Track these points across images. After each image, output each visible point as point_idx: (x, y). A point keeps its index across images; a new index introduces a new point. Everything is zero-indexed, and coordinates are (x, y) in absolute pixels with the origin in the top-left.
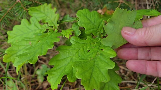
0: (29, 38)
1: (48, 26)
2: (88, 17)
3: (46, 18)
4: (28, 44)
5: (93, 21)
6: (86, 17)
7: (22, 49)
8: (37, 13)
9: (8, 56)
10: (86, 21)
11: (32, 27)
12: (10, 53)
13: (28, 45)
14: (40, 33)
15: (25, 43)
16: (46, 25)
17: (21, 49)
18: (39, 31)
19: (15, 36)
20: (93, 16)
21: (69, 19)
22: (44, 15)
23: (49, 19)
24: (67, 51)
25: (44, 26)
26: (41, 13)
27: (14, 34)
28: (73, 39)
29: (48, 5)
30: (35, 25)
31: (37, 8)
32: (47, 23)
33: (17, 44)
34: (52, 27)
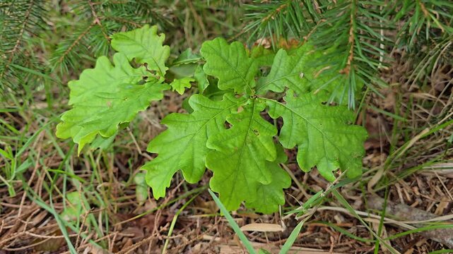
0: (108, 94)
1: (147, 70)
2: (224, 54)
3: (145, 54)
4: (104, 105)
5: (233, 64)
6: (220, 55)
7: (93, 115)
8: (128, 45)
9: (65, 125)
10: (220, 65)
11: (116, 72)
12: (69, 120)
13: (104, 107)
14: (130, 84)
15: (99, 102)
16: (144, 68)
17: (91, 113)
18: (129, 80)
19: (82, 90)
20: (233, 52)
21: (190, 57)
22: (140, 48)
23: (149, 55)
24: (183, 124)
25: (138, 70)
26: (136, 43)
27: (81, 87)
28: (195, 101)
29: (150, 27)
30: (122, 68)
31: (129, 34)
32: (146, 64)
33: (84, 104)
34: (154, 72)
